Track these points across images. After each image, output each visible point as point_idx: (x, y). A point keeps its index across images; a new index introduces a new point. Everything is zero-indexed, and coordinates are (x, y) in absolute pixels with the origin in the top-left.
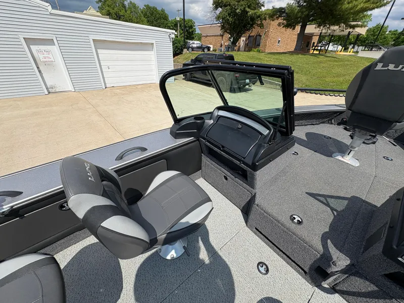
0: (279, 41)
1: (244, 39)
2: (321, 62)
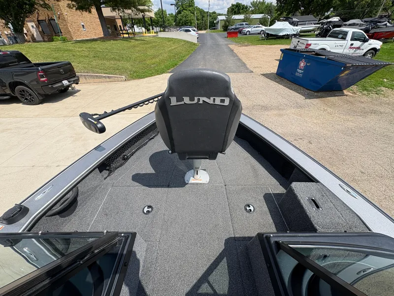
0: (83, 26)
1: (33, 24)
2: (134, 46)
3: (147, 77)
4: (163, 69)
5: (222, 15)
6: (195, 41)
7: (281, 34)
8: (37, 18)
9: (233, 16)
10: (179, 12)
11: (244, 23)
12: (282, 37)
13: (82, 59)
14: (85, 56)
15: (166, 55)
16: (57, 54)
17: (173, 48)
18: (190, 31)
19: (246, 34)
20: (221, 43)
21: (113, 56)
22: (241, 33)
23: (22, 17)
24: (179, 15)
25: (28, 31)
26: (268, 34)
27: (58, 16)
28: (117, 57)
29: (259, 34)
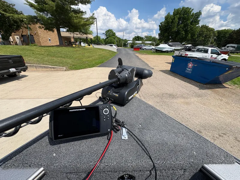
0: (50, 40)
1: (18, 37)
2: (77, 51)
3: (81, 69)
4: (94, 64)
5: (130, 40)
6: (116, 51)
7: (164, 50)
8: (22, 34)
9: (136, 42)
10: (107, 38)
11: (142, 44)
12: (165, 52)
13: (38, 56)
14: (41, 54)
15: (97, 57)
16: (22, 52)
17: (102, 53)
18: (113, 46)
19: (144, 50)
20: (130, 53)
21: (60, 55)
22: (141, 49)
23: (10, 32)
24: (107, 39)
25: (14, 40)
26: (157, 50)
27: (35, 33)
28: (63, 56)
29: (151, 50)
